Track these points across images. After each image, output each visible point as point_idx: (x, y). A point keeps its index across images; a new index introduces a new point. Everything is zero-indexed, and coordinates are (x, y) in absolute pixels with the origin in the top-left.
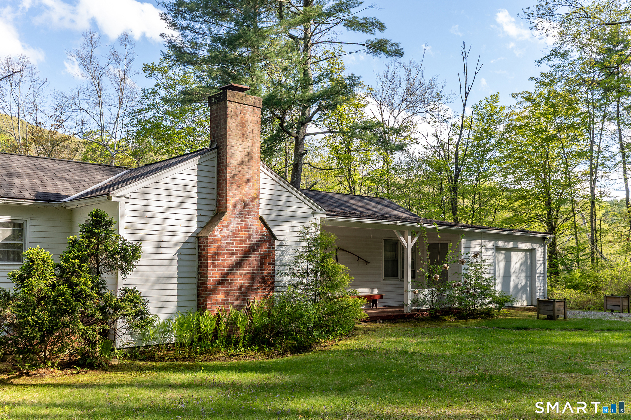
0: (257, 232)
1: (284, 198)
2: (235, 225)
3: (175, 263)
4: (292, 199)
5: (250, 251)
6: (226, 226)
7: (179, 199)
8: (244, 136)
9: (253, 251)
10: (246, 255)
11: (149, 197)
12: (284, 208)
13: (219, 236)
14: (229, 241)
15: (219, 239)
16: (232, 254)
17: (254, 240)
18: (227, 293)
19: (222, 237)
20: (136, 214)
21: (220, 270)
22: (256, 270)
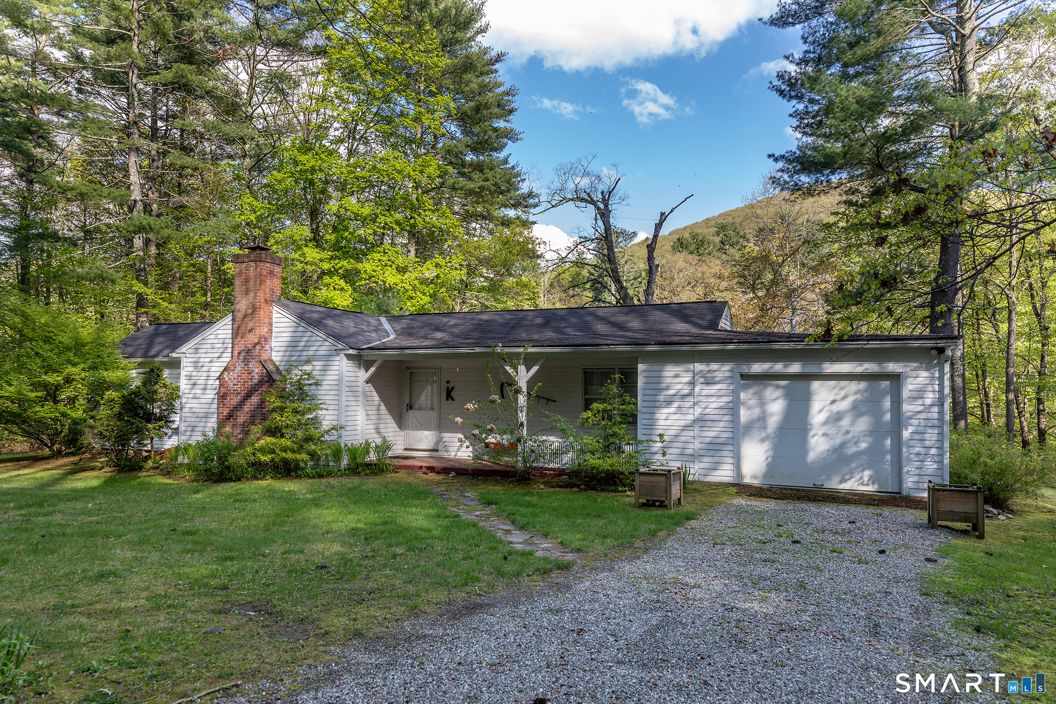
0: (257, 373)
1: (305, 339)
2: (240, 369)
3: (216, 401)
4: (314, 339)
5: (251, 391)
6: (233, 370)
7: (221, 350)
8: (247, 292)
9: (255, 391)
10: (248, 395)
11: (200, 351)
12: (306, 349)
13: (227, 379)
14: (235, 383)
15: (227, 382)
16: (237, 394)
17: (255, 381)
18: (234, 426)
19: (229, 379)
20: (191, 365)
21: (228, 407)
22: (257, 408)
